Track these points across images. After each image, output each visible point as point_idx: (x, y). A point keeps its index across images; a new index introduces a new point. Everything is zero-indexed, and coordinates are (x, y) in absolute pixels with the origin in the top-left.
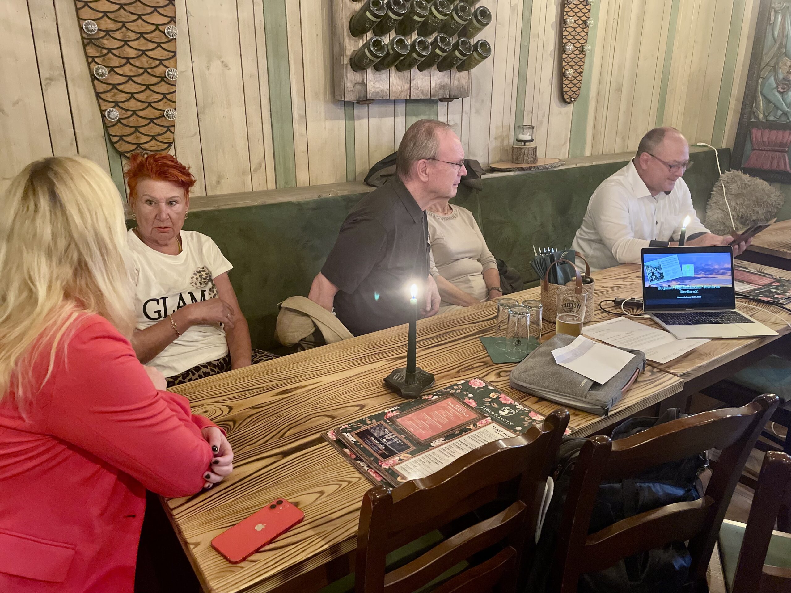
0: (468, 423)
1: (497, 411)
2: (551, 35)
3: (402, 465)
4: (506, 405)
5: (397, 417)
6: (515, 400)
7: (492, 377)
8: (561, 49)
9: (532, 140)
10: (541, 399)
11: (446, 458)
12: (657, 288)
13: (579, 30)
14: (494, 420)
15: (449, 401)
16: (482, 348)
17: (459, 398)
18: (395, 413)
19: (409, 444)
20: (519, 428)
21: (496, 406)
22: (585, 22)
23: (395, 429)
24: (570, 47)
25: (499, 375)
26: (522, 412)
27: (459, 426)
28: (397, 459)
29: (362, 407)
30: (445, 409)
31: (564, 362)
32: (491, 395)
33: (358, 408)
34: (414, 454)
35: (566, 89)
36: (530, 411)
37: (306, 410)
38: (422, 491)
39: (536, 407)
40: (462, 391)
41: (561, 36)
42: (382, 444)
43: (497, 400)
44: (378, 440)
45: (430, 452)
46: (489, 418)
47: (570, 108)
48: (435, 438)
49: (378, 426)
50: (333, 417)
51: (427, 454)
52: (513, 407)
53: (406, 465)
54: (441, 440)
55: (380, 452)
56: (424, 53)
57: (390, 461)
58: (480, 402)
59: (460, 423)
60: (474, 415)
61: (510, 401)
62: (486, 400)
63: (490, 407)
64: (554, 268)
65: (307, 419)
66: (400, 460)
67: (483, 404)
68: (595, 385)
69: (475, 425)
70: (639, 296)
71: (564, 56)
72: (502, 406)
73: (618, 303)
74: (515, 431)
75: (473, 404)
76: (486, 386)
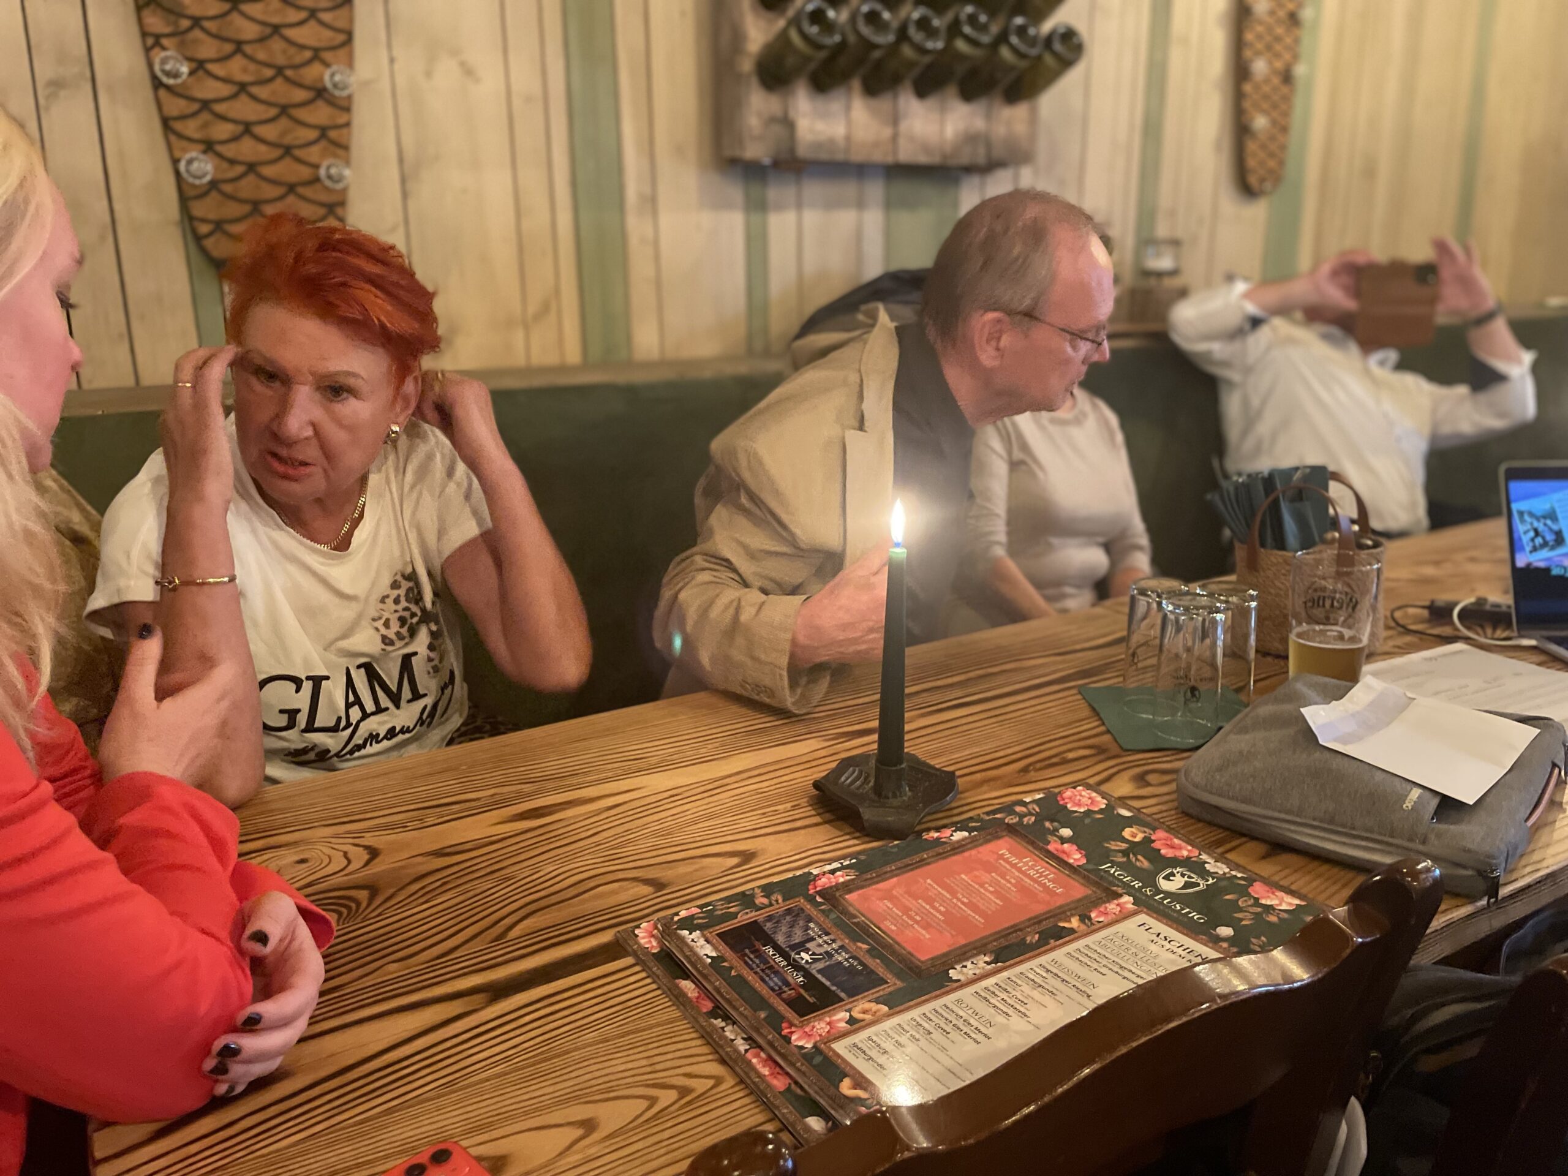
0: (1063, 913)
1: (1149, 879)
2: (1218, 41)
3: (859, 1038)
4: (1175, 862)
5: (847, 887)
6: (1202, 849)
7: (1123, 787)
8: (1240, 71)
9: (1176, 273)
10: (1278, 847)
11: (1000, 1019)
12: (1547, 570)
13: (1280, 31)
14: (1143, 904)
15: (1004, 848)
16: (1086, 712)
17: (1033, 838)
18: (841, 878)
19: (881, 971)
20: (1225, 931)
21: (1144, 863)
22: (1292, 17)
23: (840, 925)
24: (1260, 67)
25: (1141, 780)
26: (1224, 884)
27: (1037, 920)
28: (840, 1017)
29: (747, 857)
30: (989, 867)
31: (1344, 741)
32: (1127, 833)
33: (735, 861)
34: (896, 1003)
35: (1251, 164)
36: (1251, 881)
37: (586, 864)
38: (923, 1157)
39: (1266, 869)
40: (1040, 818)
41: (1238, 45)
42: (797, 967)
43: (1145, 847)
44: (785, 956)
45: (948, 999)
46: (1127, 900)
48: (963, 954)
49: (789, 911)
50: (658, 885)
51: (937, 1004)
52: (1199, 868)
53: (870, 1039)
54: (981, 963)
55: (789, 993)
56: (930, 45)
57: (821, 1027)
58: (1096, 852)
59: (1039, 909)
60: (1079, 890)
61: (1186, 851)
62: (1114, 846)
63: (1127, 867)
64: (1275, 509)
65: (582, 888)
66: (852, 1021)
67: (1107, 856)
68: (1448, 806)
69: (1085, 918)
70: (1500, 597)
72: (1163, 863)
73: (1439, 613)
74: (1215, 941)
75: (1076, 857)
76: (1110, 808)
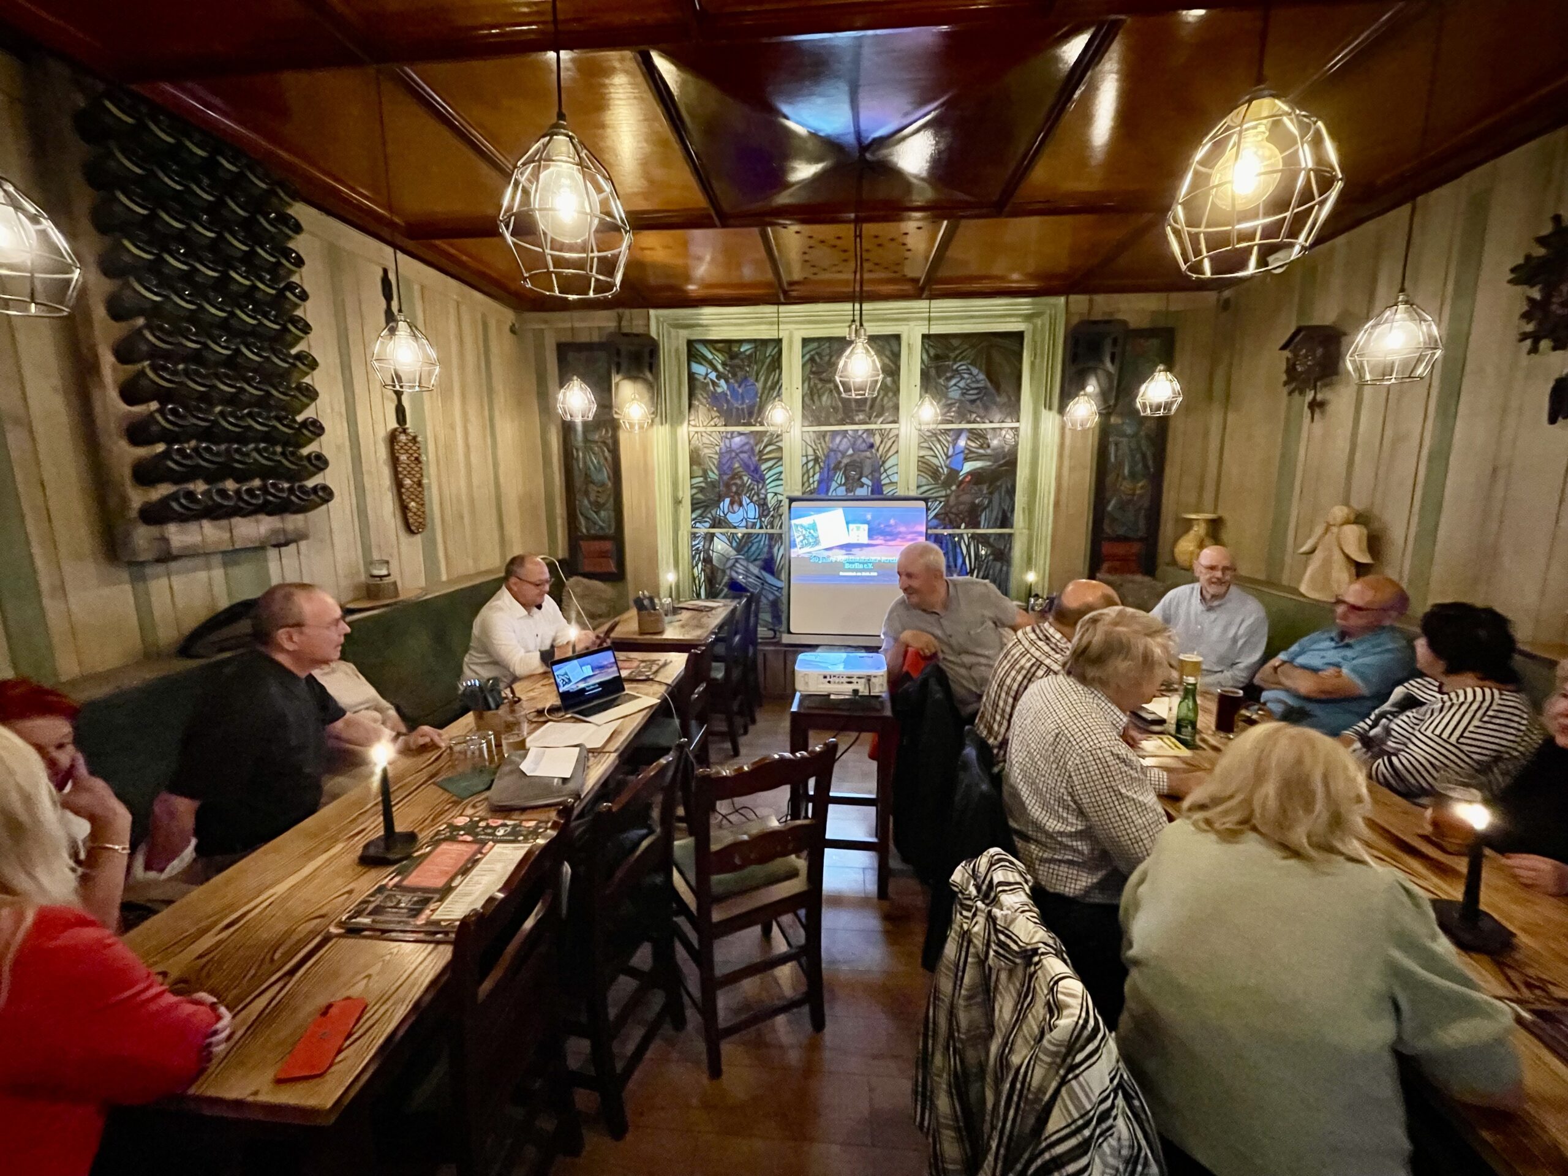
0: (475, 854)
1: (493, 834)
2: (386, 472)
3: (437, 912)
4: (497, 827)
5: (401, 881)
6: (505, 818)
7: (469, 811)
8: (399, 484)
9: (389, 575)
10: (523, 810)
12: (569, 691)
13: (413, 465)
14: (496, 842)
15: (444, 846)
16: (441, 791)
17: (452, 839)
18: (397, 879)
19: (430, 895)
20: (521, 838)
21: (489, 831)
22: (417, 459)
23: (407, 891)
24: (407, 482)
25: (474, 806)
26: (515, 826)
27: (468, 860)
28: (428, 911)
29: (350, 892)
30: (443, 853)
31: (533, 771)
32: (480, 825)
33: (348, 895)
34: (441, 900)
35: (411, 521)
36: (521, 822)
38: (503, 900)
39: (523, 817)
40: (451, 832)
41: (396, 473)
42: (402, 908)
43: (488, 826)
44: (396, 908)
45: (456, 892)
46: (491, 843)
47: (418, 538)
48: (452, 879)
49: (386, 897)
50: (323, 916)
51: (453, 894)
52: (506, 825)
54: (459, 878)
55: (406, 915)
56: (254, 501)
57: (423, 916)
58: (474, 834)
59: (466, 857)
60: (475, 847)
61: (500, 822)
62: (478, 830)
63: (486, 834)
64: (486, 699)
66: (432, 910)
67: (477, 834)
68: (565, 780)
69: (481, 853)
70: (556, 701)
71: (403, 490)
72: (495, 828)
73: (540, 713)
74: (519, 842)
75: (469, 838)
76: (471, 820)
